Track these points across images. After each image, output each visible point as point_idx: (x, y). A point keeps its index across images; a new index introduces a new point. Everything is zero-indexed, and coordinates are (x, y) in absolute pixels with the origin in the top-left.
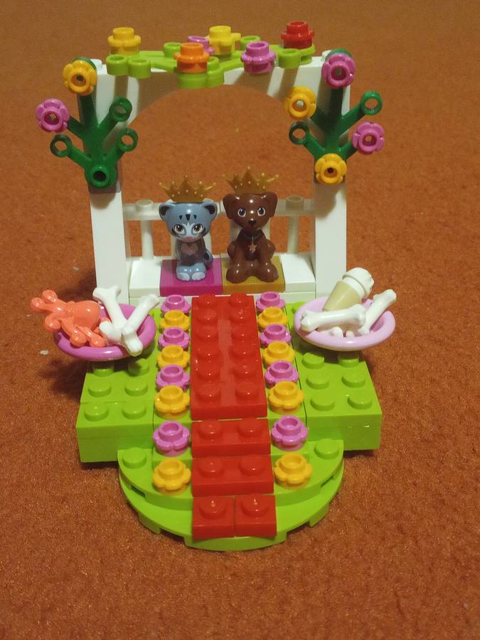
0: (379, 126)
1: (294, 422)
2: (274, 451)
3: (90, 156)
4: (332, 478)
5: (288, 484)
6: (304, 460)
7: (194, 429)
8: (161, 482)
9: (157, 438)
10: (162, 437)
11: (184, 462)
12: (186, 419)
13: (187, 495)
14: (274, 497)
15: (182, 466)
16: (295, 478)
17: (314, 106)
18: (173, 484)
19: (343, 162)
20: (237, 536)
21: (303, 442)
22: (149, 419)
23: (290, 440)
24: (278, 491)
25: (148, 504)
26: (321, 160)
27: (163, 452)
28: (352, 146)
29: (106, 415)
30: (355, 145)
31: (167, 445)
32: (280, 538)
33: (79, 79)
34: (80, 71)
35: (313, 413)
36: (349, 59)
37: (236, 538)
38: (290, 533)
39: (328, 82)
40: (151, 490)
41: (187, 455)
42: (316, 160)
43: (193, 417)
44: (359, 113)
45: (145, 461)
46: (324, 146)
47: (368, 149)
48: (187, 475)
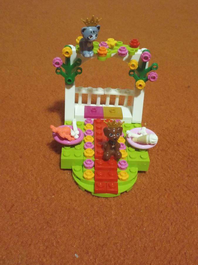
0: (157, 74)
1: (125, 162)
2: (118, 170)
3: (67, 74)
4: (134, 179)
5: (122, 180)
6: (127, 173)
7: (95, 162)
8: (86, 176)
9: (85, 164)
10: (86, 163)
11: (92, 171)
12: (93, 159)
13: (93, 181)
14: (117, 183)
15: (92, 172)
16: (124, 178)
17: (137, 66)
18: (89, 177)
19: (144, 83)
20: (107, 193)
21: (126, 168)
22: (82, 158)
23: (123, 167)
24: (119, 181)
25: (81, 182)
26: (138, 82)
27: (86, 168)
28: (147, 78)
29: (69, 156)
30: (148, 78)
31: (88, 166)
32: (119, 194)
33: (67, 53)
34: (68, 50)
35: (130, 160)
36: (149, 54)
37: (106, 194)
38: (121, 193)
39: (142, 60)
40: (82, 178)
41: (93, 169)
42: (136, 81)
43: (95, 158)
44: (151, 69)
45: (80, 170)
46: (139, 77)
47: (152, 80)
48: (93, 175)
